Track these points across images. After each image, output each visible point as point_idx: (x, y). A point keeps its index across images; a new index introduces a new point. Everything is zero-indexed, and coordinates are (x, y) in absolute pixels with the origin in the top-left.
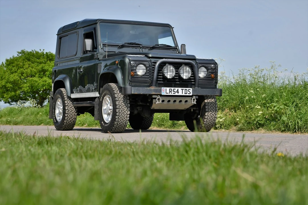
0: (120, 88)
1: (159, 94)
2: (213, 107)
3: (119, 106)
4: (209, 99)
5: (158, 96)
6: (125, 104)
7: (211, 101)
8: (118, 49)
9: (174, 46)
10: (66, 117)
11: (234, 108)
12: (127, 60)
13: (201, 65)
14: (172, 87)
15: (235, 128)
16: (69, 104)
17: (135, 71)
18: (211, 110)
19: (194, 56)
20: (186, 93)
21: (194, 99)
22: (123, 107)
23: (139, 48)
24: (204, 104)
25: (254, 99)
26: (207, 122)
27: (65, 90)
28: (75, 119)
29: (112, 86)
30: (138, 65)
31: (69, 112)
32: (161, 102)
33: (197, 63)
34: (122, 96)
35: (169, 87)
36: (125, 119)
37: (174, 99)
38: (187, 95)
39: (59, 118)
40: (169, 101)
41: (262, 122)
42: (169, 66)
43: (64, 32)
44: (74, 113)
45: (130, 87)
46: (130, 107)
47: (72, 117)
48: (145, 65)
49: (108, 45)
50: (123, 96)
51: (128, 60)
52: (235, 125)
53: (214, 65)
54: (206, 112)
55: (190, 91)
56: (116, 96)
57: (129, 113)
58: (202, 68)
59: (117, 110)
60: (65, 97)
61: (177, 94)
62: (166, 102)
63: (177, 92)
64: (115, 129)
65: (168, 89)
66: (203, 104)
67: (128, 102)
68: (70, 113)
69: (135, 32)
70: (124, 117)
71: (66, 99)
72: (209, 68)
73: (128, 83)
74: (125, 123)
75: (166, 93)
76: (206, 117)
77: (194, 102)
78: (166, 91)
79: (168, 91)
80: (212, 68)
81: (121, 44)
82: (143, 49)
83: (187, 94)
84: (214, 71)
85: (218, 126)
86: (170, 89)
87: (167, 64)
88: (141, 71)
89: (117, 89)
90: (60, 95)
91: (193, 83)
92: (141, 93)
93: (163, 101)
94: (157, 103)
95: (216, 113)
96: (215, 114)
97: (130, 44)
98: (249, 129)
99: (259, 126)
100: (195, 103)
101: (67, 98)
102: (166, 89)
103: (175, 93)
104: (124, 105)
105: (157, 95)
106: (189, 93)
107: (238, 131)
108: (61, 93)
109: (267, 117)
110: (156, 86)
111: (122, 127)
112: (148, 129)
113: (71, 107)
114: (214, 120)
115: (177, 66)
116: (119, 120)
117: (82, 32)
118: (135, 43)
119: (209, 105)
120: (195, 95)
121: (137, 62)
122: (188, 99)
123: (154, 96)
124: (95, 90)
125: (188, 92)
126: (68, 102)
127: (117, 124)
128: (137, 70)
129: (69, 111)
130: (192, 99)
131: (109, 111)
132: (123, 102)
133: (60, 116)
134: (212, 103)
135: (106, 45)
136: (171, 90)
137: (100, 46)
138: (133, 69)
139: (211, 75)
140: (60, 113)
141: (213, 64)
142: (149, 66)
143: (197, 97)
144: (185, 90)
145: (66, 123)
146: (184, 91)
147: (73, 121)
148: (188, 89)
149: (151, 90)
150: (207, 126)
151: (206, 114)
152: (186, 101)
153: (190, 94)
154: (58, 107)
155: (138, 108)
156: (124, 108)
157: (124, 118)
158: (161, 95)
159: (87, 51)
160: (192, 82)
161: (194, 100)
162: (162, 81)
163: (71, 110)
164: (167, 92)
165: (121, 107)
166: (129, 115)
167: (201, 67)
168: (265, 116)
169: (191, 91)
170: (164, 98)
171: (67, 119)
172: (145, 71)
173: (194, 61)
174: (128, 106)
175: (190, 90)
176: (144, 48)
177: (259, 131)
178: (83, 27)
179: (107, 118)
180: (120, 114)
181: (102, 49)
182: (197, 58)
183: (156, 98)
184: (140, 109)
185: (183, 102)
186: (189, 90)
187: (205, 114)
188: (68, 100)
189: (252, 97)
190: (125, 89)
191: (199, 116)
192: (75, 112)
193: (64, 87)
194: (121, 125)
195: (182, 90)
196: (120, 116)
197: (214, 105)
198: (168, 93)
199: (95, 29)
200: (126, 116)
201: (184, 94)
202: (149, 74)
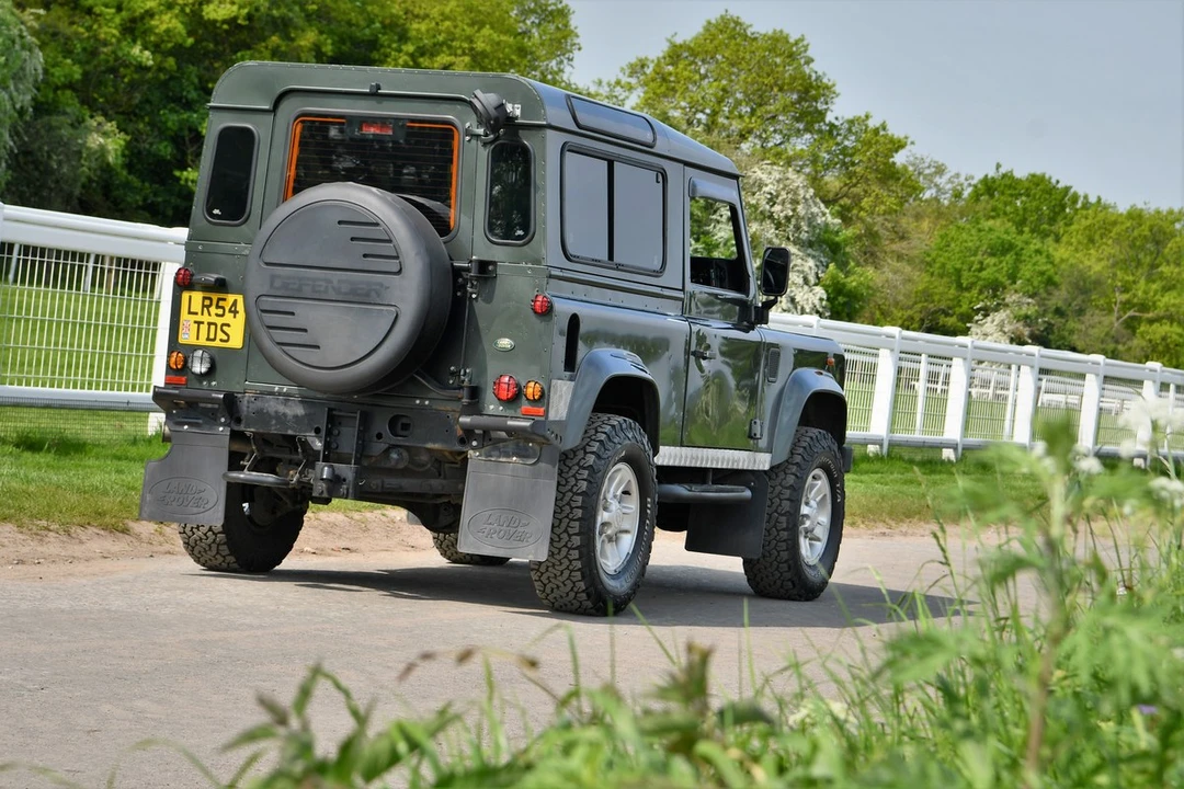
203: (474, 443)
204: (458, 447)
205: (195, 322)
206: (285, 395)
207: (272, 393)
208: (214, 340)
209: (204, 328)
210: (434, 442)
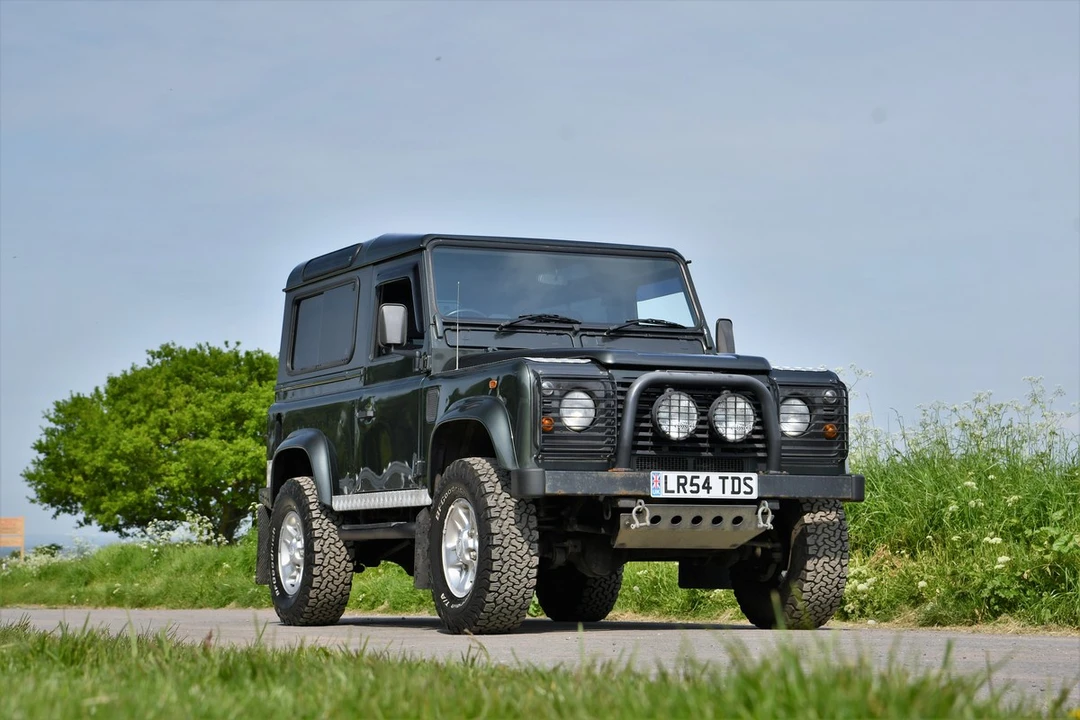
0: (505, 476)
1: (643, 494)
2: (833, 539)
3: (500, 536)
4: (819, 510)
5: (640, 501)
6: (521, 531)
7: (824, 519)
8: (496, 337)
9: (693, 325)
10: (315, 579)
11: (909, 543)
12: (528, 377)
13: (787, 392)
14: (687, 470)
15: (912, 614)
16: (326, 533)
17: (555, 415)
18: (828, 552)
19: (762, 360)
20: (736, 490)
21: (767, 513)
22: (514, 542)
23: (571, 333)
24: (802, 530)
25: (978, 512)
26: (813, 594)
27: (312, 482)
28: (346, 585)
29: (475, 467)
30: (568, 392)
31: (326, 561)
32: (648, 523)
33: (773, 383)
34: (512, 502)
35: (676, 470)
36: (522, 585)
37: (695, 511)
38: (742, 496)
39: (292, 581)
40: (676, 520)
41: (1011, 595)
42: (675, 397)
43: (308, 282)
44: (344, 562)
45: (541, 470)
46: (538, 541)
47: (337, 577)
48: (590, 393)
49: (460, 325)
50: (513, 504)
51: (532, 375)
52: (915, 605)
53: (835, 390)
54: (810, 557)
55: (749, 484)
56: (490, 502)
57: (536, 561)
58: (793, 401)
59: (495, 554)
60: (311, 507)
61: (703, 494)
62: (665, 524)
63: (704, 487)
64: (488, 618)
65: (673, 476)
66: (799, 531)
67: (534, 523)
68: (329, 562)
69: (556, 279)
70: (519, 577)
71: (315, 514)
72: (818, 401)
73: (531, 456)
74: (523, 597)
75: (667, 491)
76: (809, 576)
77: (764, 522)
78: (666, 483)
79: (672, 485)
80: (826, 403)
81: (506, 320)
82: (583, 337)
83: (739, 492)
84: (836, 412)
85: (852, 607)
86: (679, 477)
87: (668, 390)
88: (576, 414)
89: (495, 478)
90: (294, 499)
91: (760, 455)
92: (579, 493)
93: (655, 520)
94: (633, 526)
95: (844, 562)
96: (842, 566)
97: (540, 319)
98: (965, 617)
99: (1000, 606)
100: (770, 526)
101: (318, 511)
102: (666, 477)
103: (697, 492)
104: (520, 534)
105: (636, 498)
106: (749, 490)
107: (923, 625)
108: (299, 495)
109: (1025, 576)
110: (629, 465)
111: (513, 612)
112: (604, 617)
113: (332, 544)
114: (837, 586)
115: (704, 395)
116: (503, 588)
117: (370, 280)
118: (556, 316)
119: (819, 532)
120: (768, 499)
121: (564, 383)
122: (744, 512)
123: (622, 503)
124: (418, 482)
125: (744, 488)
126: (322, 525)
127: (495, 601)
128: (564, 412)
129: (328, 556)
130: (757, 513)
131: (467, 557)
132: (516, 523)
133: (295, 573)
134: (828, 526)
135: (455, 324)
136: (682, 481)
137: (432, 329)
138: (549, 407)
139: (824, 425)
140: (294, 564)
141: (829, 387)
142: (606, 397)
143: (777, 506)
144: (733, 479)
145: (317, 597)
146: (728, 483)
147: (341, 593)
148: (742, 476)
149: (612, 481)
150: (813, 608)
151: (810, 565)
152: (738, 520)
153: (751, 493)
154: (286, 542)
155: (569, 543)
156: (519, 546)
157: (520, 581)
158: (648, 500)
159: (390, 345)
160: (759, 450)
161: (765, 514)
162: (652, 448)
163: (331, 554)
164: (669, 489)
165: (507, 540)
166: (535, 570)
167: (787, 398)
168: (1019, 574)
169: (754, 483)
170: (659, 510)
171: (317, 585)
172: (592, 413)
173: (765, 377)
174: (531, 538)
175: (751, 479)
176: (588, 333)
177: (1001, 625)
178: (374, 264)
179: (459, 581)
180: (506, 567)
181: (440, 338)
182: (774, 365)
183: (629, 510)
184: (575, 547)
185: (727, 523)
186: (745, 479)
187: (806, 563)
188: (323, 517)
189: (972, 503)
190: (522, 477)
191: (784, 573)
192: (348, 561)
193: (308, 470)
194: (509, 605)
195: (724, 479)
196: (503, 573)
197: (838, 534)
198: (673, 492)
199: (416, 269)
200: (524, 572)
201: (728, 495)
202: (604, 425)
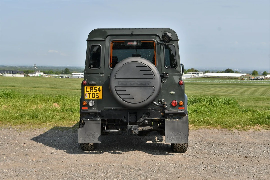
203: (167, 117)
204: (163, 118)
205: (89, 94)
206: (115, 110)
207: (112, 110)
208: (94, 98)
209: (91, 95)
210: (156, 118)
